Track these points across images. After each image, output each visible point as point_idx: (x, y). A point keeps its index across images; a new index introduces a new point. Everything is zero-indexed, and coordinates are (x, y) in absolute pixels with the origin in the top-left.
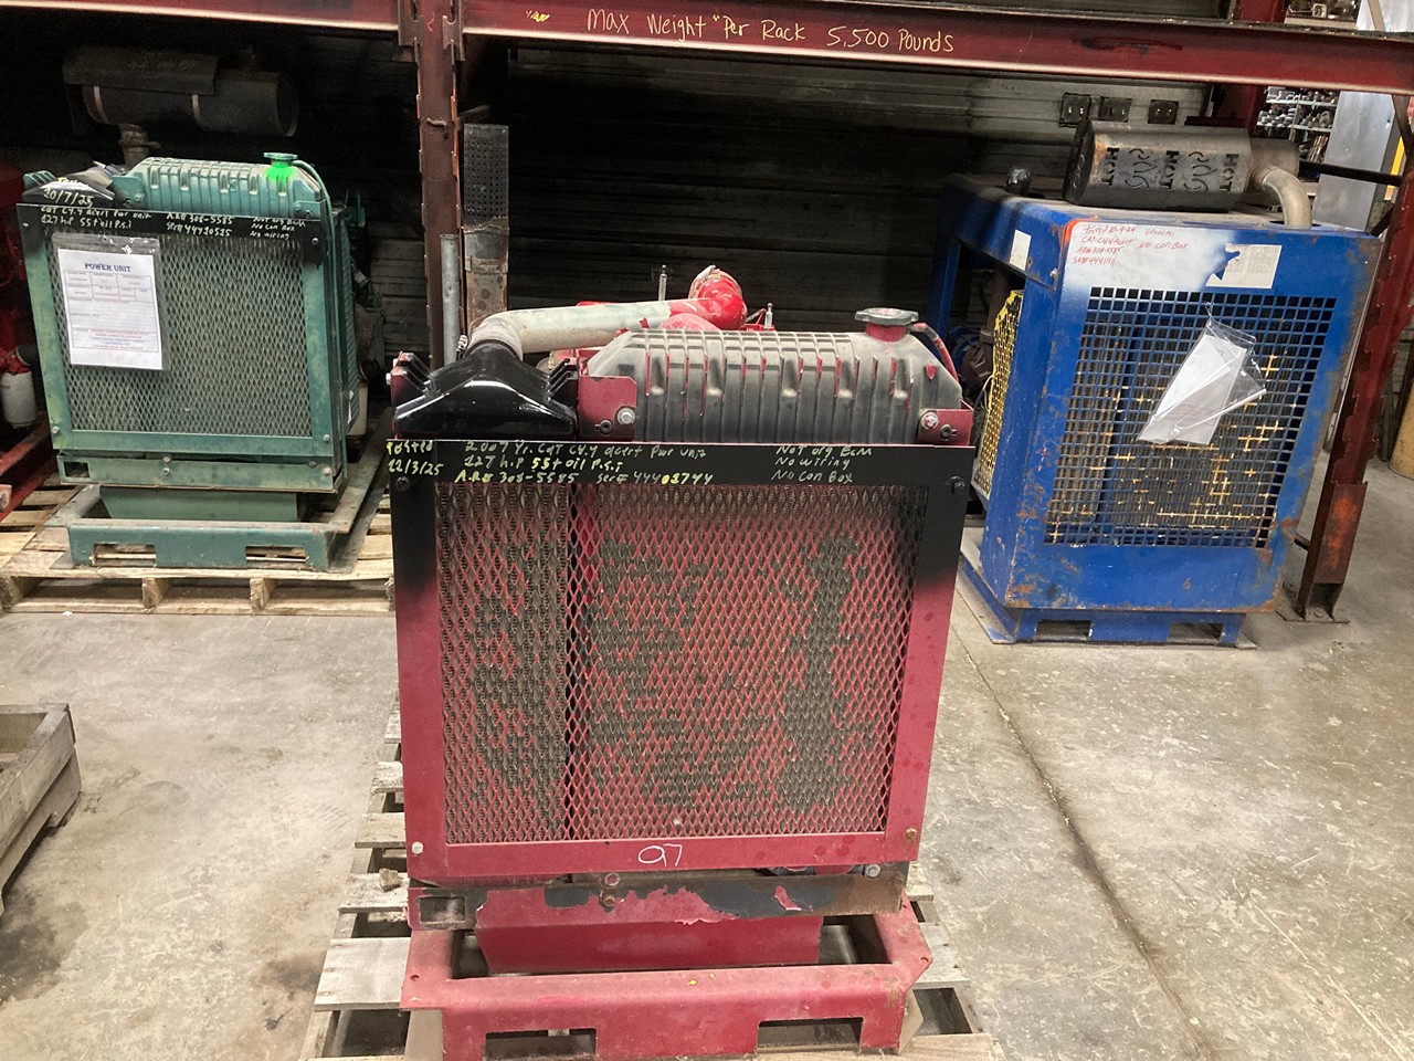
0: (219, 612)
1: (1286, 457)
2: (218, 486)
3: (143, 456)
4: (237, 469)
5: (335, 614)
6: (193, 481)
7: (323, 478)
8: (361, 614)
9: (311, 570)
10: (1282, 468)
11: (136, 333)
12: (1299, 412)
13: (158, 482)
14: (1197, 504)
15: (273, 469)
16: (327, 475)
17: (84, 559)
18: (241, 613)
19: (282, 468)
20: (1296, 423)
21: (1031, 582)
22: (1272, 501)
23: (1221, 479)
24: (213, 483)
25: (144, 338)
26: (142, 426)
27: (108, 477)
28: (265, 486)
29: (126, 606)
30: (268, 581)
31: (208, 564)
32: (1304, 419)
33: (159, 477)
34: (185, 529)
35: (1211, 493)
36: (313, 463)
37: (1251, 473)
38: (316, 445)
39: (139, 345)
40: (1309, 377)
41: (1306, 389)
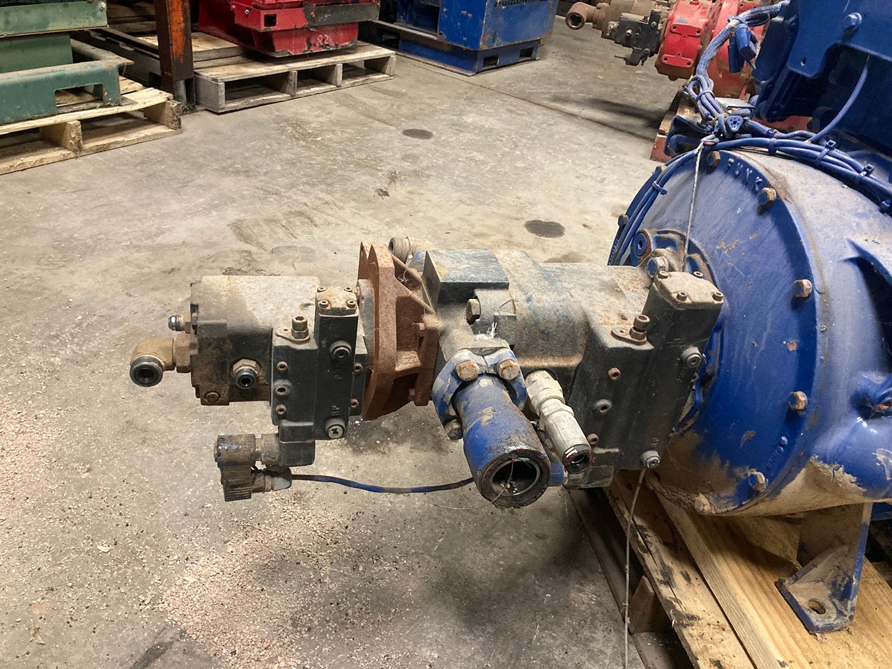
2: (11, 33)
4: (27, 12)
7: (99, 14)
16: (102, 10)
19: (66, 6)
21: (489, 33)
24: (5, 30)
31: (26, 116)
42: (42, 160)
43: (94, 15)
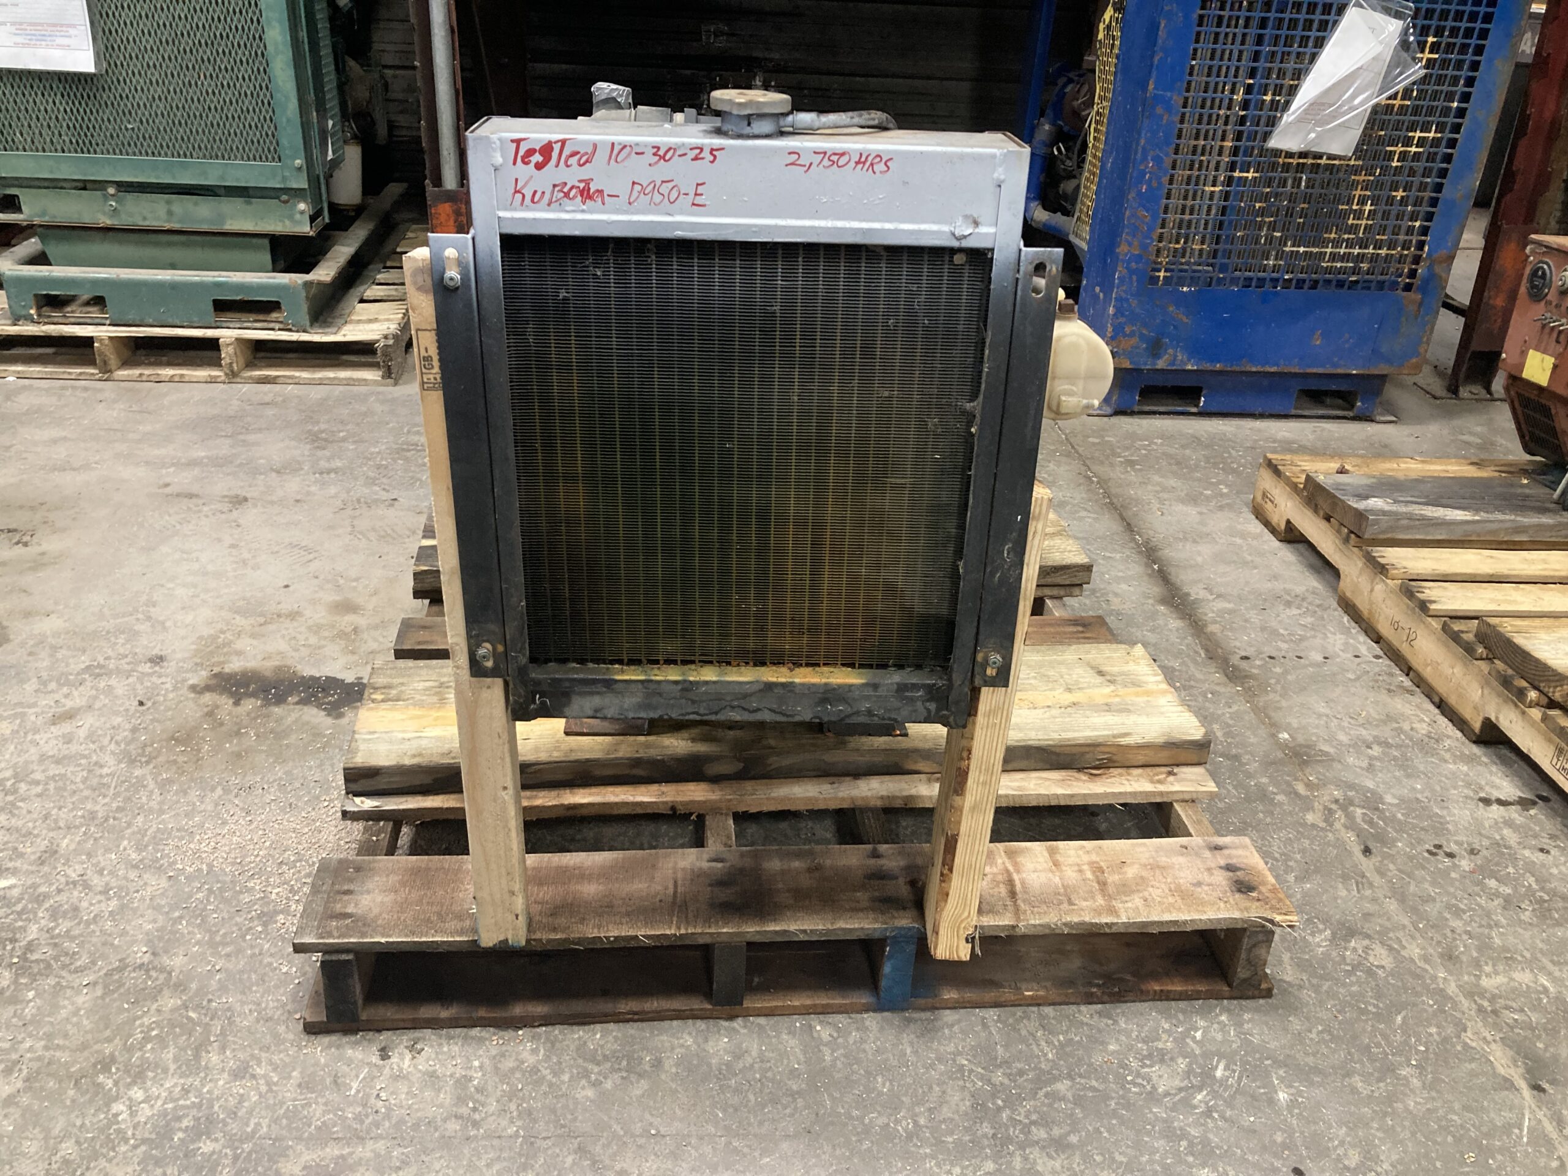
0: (187, 379)
1: (1443, 173)
2: (176, 226)
3: (84, 186)
4: (196, 204)
5: (321, 383)
6: (145, 219)
7: (298, 216)
8: (350, 382)
9: (290, 330)
10: (1438, 188)
11: (62, 25)
12: (1461, 113)
13: (106, 221)
14: (1333, 236)
15: (238, 203)
16: (302, 212)
17: (23, 313)
18: (212, 381)
19: (249, 203)
20: (1456, 128)
21: (1132, 334)
22: (1424, 231)
23: (1362, 201)
24: (168, 221)
25: (72, 31)
26: (78, 147)
27: (44, 213)
28: (232, 226)
29: (79, 371)
30: (240, 341)
31: (170, 321)
32: (1466, 122)
33: (104, 213)
34: (139, 277)
35: (1350, 222)
36: (284, 197)
37: (1399, 194)
38: (287, 174)
39: (66, 41)
40: (1475, 66)
41: (1470, 82)
42: (182, 376)
43: (291, 217)
